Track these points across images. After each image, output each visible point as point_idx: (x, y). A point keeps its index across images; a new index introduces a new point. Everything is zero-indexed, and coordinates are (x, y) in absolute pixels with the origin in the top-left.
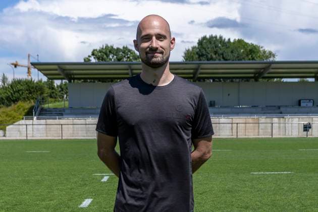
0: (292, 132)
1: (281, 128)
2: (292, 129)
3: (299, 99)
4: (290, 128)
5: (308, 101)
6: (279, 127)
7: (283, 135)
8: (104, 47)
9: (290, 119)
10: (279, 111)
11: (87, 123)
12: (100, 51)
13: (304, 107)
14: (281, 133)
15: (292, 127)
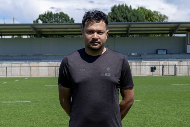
0: (145, 72)
1: (138, 69)
2: (145, 70)
3: (157, 49)
4: (144, 69)
5: (163, 50)
6: (136, 69)
7: (139, 74)
8: (46, 13)
9: (144, 64)
10: (140, 58)
11: (3, 66)
12: (44, 16)
13: (160, 55)
14: (138, 73)
15: (145, 68)
